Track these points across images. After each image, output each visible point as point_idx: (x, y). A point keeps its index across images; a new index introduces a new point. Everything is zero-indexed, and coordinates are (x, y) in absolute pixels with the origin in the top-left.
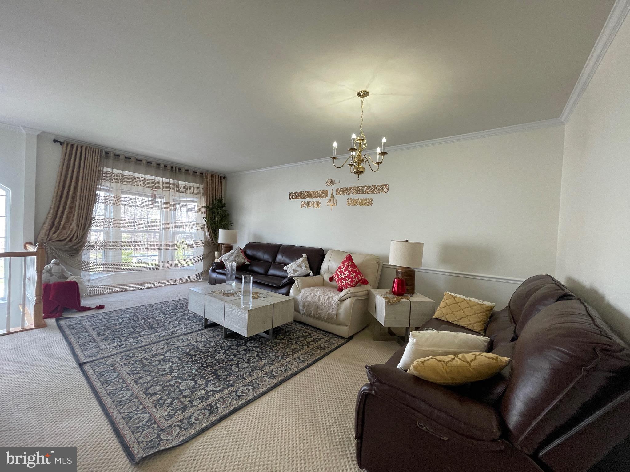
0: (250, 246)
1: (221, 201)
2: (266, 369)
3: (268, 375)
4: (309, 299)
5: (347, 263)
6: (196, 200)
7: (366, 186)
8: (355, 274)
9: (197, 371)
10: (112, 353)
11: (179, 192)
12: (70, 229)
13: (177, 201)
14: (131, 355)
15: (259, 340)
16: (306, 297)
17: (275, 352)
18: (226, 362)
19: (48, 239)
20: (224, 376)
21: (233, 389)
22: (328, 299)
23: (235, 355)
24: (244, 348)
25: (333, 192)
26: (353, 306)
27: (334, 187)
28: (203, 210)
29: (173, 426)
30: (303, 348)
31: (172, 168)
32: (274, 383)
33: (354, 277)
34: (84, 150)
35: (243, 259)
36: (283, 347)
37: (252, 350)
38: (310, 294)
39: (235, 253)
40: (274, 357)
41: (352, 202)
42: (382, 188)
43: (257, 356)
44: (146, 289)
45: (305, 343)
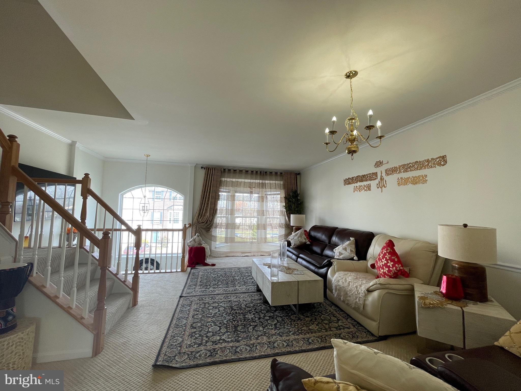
0: (315, 228)
1: (296, 191)
2: (272, 338)
3: (270, 344)
4: (340, 283)
5: (386, 249)
6: (278, 193)
7: (417, 162)
8: (392, 263)
9: (227, 321)
10: (197, 294)
11: (266, 188)
12: (207, 216)
13: (267, 195)
14: (204, 299)
15: (287, 312)
16: (339, 281)
17: (292, 326)
18: (249, 322)
19: (198, 222)
20: (240, 331)
21: (237, 344)
22: (357, 287)
23: (259, 318)
24: (271, 315)
25: (382, 173)
26: (382, 299)
27: (383, 168)
28: (283, 199)
29: (186, 353)
30: (319, 331)
31: (261, 172)
32: (269, 353)
33: (391, 266)
35: (304, 239)
36: (303, 324)
37: (275, 318)
38: (342, 278)
39: (299, 234)
40: (287, 330)
41: (403, 181)
42: (438, 160)
43: (275, 325)
44: (245, 256)
45: (327, 326)
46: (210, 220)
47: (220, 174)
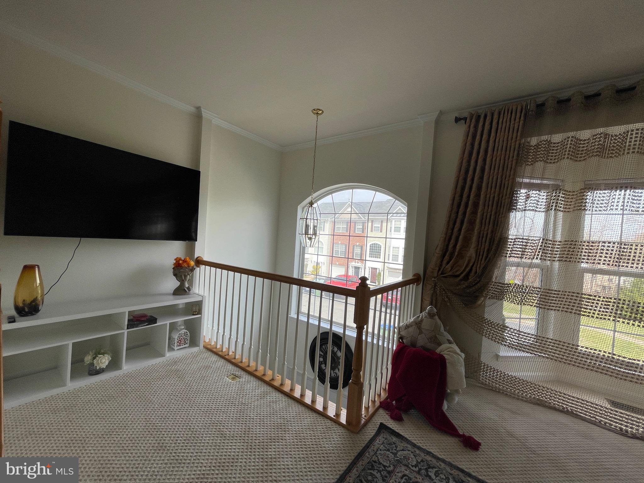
19: (440, 272)
46: (480, 272)
47: (521, 122)
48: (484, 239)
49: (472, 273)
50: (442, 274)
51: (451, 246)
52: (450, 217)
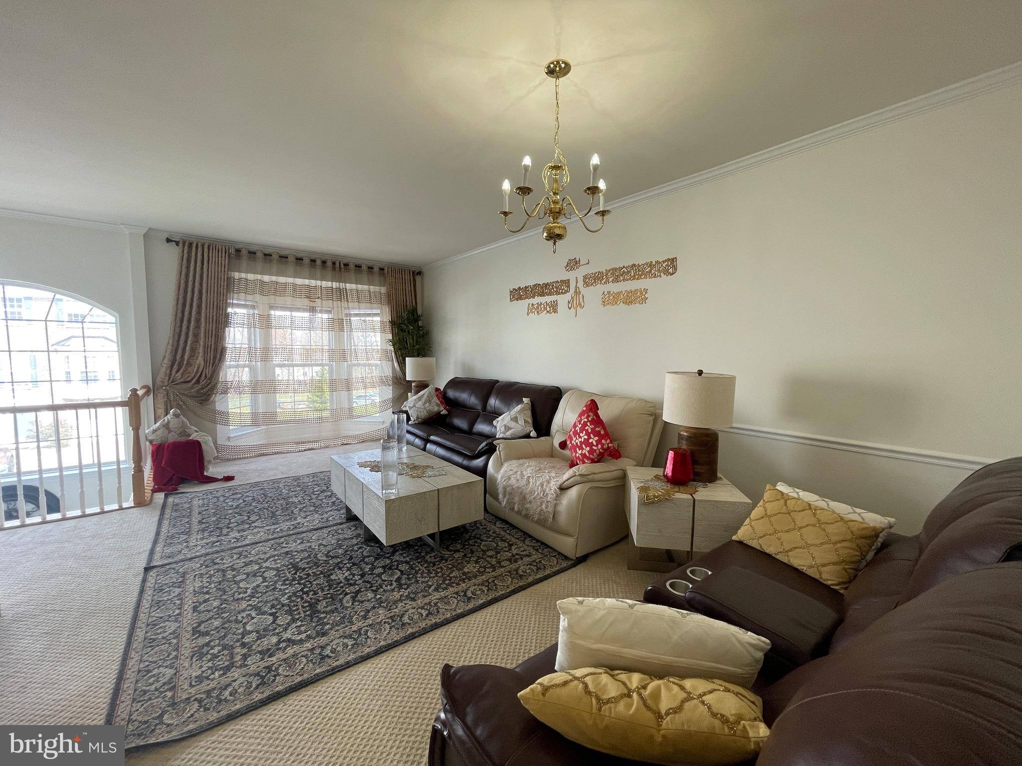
0: (455, 383)
1: (414, 310)
2: (397, 608)
3: (393, 621)
4: (513, 481)
5: (586, 415)
6: (375, 311)
7: (634, 265)
8: (596, 438)
9: (289, 598)
10: (197, 554)
11: (347, 301)
12: (196, 366)
13: (350, 315)
14: (218, 561)
15: (417, 550)
16: (509, 478)
17: (431, 575)
18: (342, 587)
19: (171, 381)
20: (323, 613)
21: (323, 640)
22: (542, 484)
23: (362, 576)
24: (385, 562)
25: (577, 282)
26: (583, 499)
27: (580, 273)
28: (388, 327)
29: (192, 699)
30: (482, 573)
31: (334, 263)
32: (395, 639)
33: (595, 443)
34: (206, 250)
35: (436, 407)
36: (450, 566)
37: (395, 567)
38: (516, 472)
39: (425, 397)
40: (422, 586)
41: (611, 297)
42: (664, 265)
43: (398, 580)
44: (305, 450)
45: (494, 561)
46: (208, 376)
47: (227, 261)
48: (209, 349)
49: (203, 378)
50: (172, 382)
51: (178, 357)
52: (174, 331)
